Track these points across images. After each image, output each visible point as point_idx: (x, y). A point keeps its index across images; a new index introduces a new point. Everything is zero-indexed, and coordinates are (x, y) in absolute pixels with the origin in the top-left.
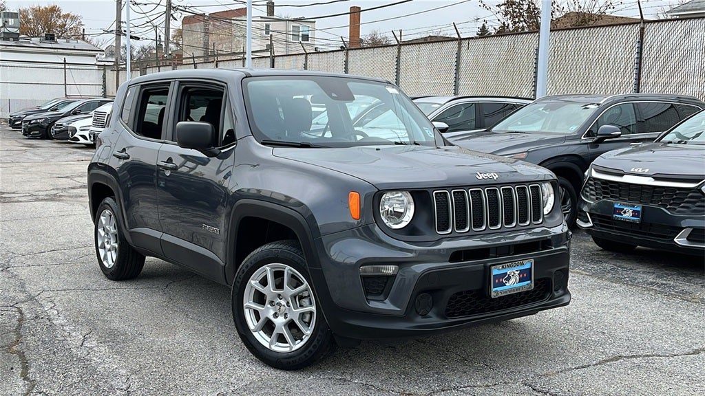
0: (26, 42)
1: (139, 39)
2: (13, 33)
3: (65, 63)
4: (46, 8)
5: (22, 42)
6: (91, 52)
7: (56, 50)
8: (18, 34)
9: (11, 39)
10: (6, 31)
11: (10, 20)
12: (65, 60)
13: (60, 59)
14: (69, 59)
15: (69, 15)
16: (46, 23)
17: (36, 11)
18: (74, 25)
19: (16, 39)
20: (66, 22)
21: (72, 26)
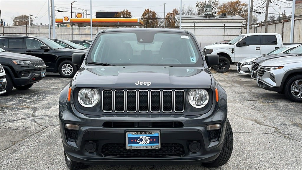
0: (213, 18)
1: (261, 13)
2: (209, 14)
3: (224, 26)
4: (234, 2)
5: (212, 18)
6: (240, 20)
7: (225, 21)
8: (211, 14)
9: (208, 17)
10: (206, 13)
11: (208, 8)
12: (224, 25)
13: (222, 24)
14: (227, 24)
15: (244, 4)
16: (234, 8)
17: (230, 3)
18: (246, 8)
19: (210, 17)
20: (243, 7)
21: (245, 9)
